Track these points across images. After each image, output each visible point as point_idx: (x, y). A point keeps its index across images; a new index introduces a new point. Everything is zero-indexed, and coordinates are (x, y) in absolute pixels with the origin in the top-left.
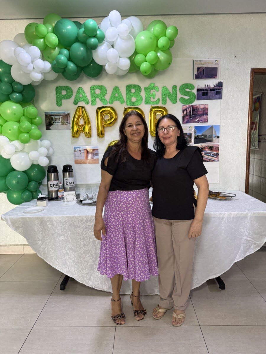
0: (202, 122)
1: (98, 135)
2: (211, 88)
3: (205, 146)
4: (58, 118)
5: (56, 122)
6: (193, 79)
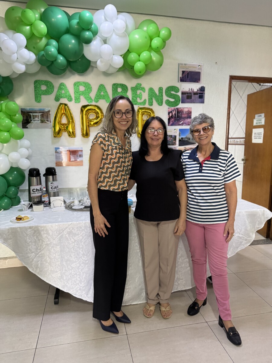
0: (186, 125)
1: (83, 135)
2: (195, 92)
4: (37, 116)
5: (34, 119)
6: (178, 82)
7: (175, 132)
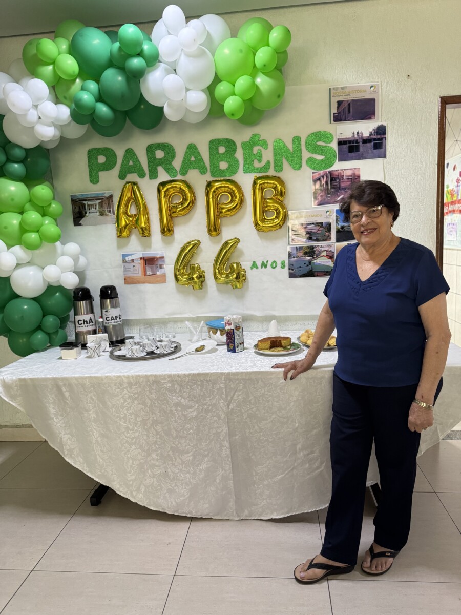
1: (163, 232)
4: (93, 205)
5: (90, 211)
7: (327, 217)
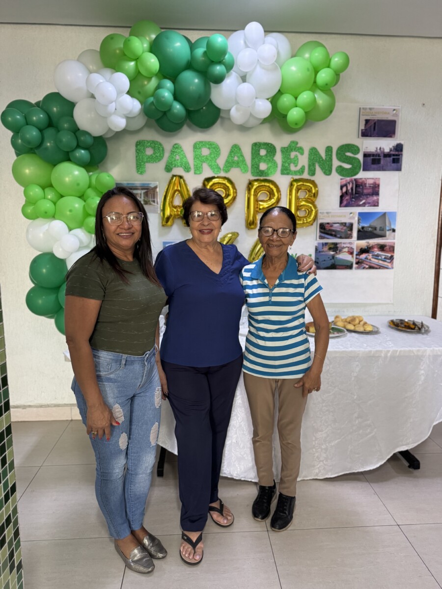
0: (371, 206)
2: (385, 153)
3: (374, 244)
4: (138, 194)
6: (358, 137)
7: (351, 218)
